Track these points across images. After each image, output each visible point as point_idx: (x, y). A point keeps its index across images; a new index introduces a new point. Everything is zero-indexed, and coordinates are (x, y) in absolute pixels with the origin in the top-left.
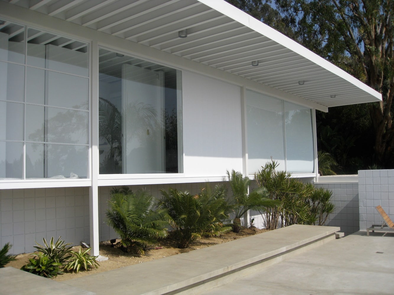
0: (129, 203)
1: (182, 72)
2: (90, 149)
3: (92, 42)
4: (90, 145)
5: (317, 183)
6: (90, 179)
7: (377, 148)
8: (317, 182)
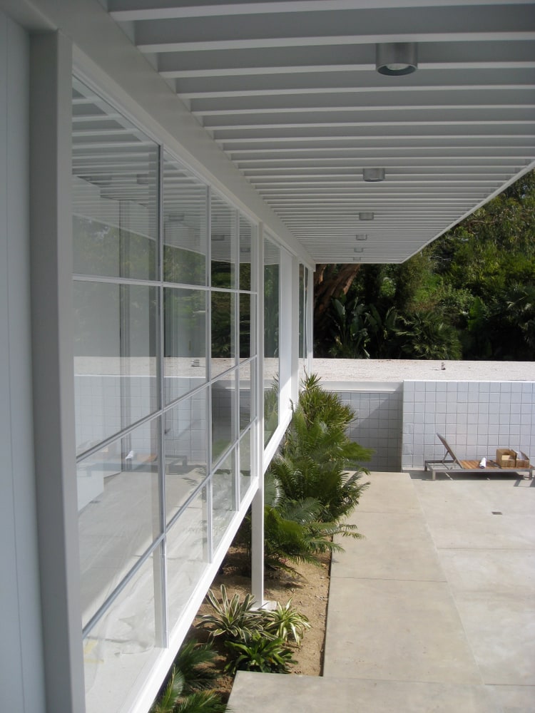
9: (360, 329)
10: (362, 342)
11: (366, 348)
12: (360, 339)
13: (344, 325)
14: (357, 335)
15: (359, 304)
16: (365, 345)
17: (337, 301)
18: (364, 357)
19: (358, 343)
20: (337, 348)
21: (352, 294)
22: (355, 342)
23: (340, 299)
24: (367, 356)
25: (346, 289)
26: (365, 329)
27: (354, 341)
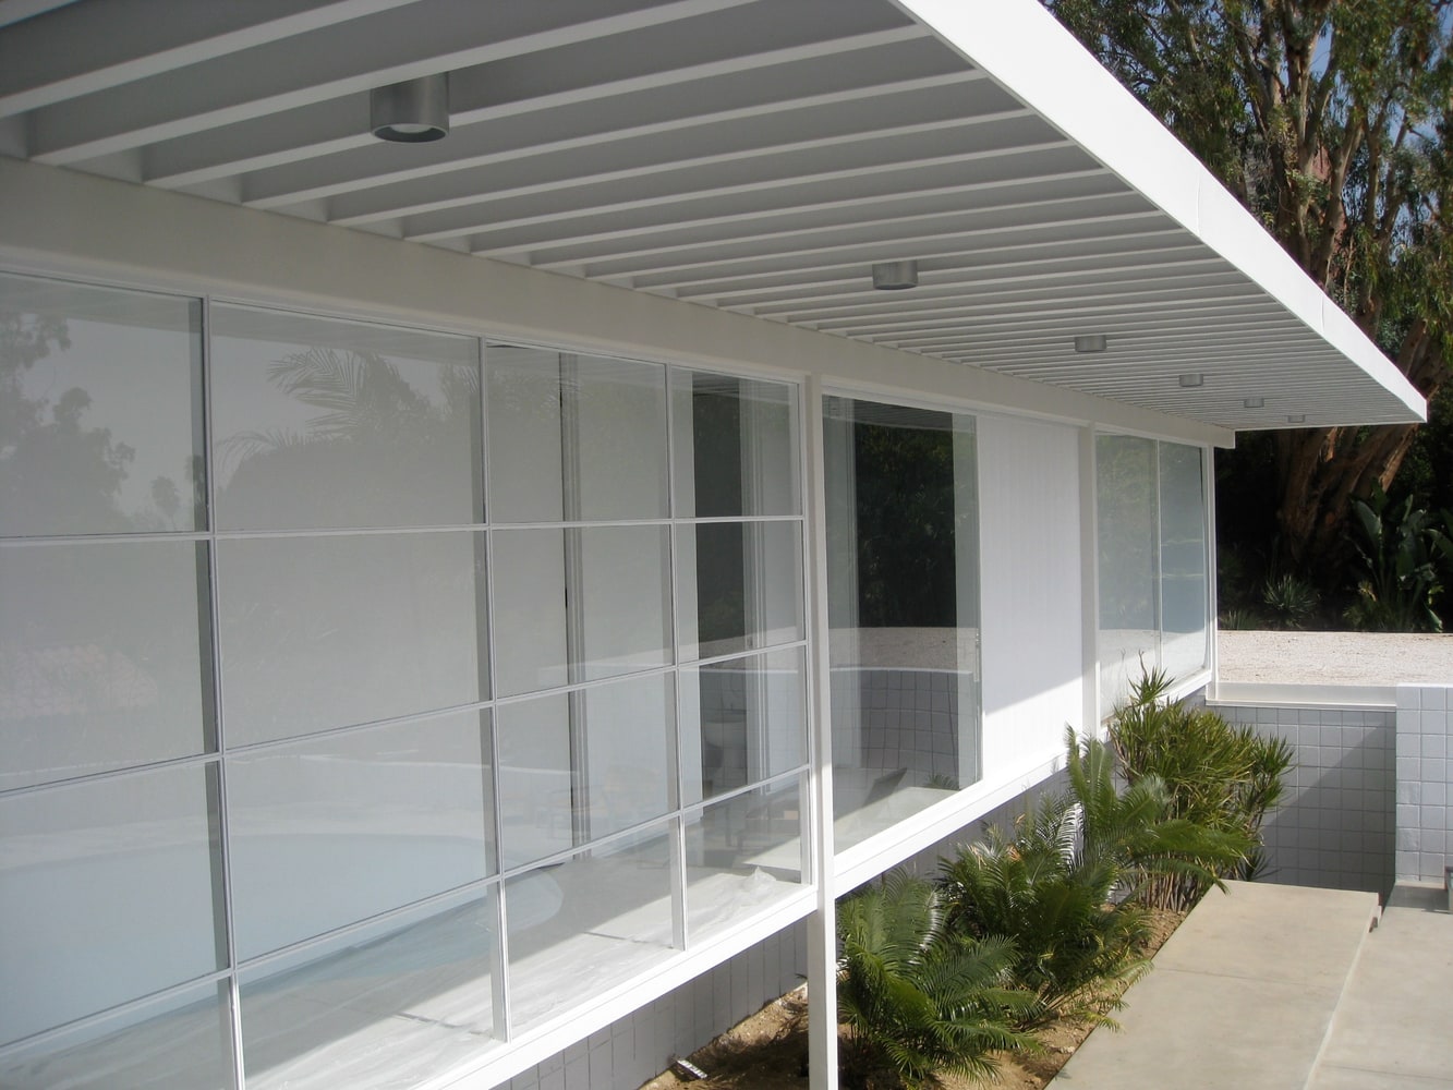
0: (871, 925)
1: (978, 419)
2: (814, 780)
3: (808, 379)
4: (812, 766)
5: (1217, 702)
6: (815, 887)
7: (1290, 517)
8: (1217, 699)
9: (1418, 564)
10: (1425, 596)
11: (1433, 607)
12: (1420, 587)
13: (1381, 558)
14: (1412, 578)
15: (1415, 509)
16: (1430, 601)
17: (1362, 505)
18: (1430, 628)
19: (1416, 597)
20: (1363, 607)
21: (1400, 488)
22: (1408, 594)
23: (1370, 502)
24: (1437, 625)
25: (1386, 479)
26: (1429, 565)
27: (1406, 591)
